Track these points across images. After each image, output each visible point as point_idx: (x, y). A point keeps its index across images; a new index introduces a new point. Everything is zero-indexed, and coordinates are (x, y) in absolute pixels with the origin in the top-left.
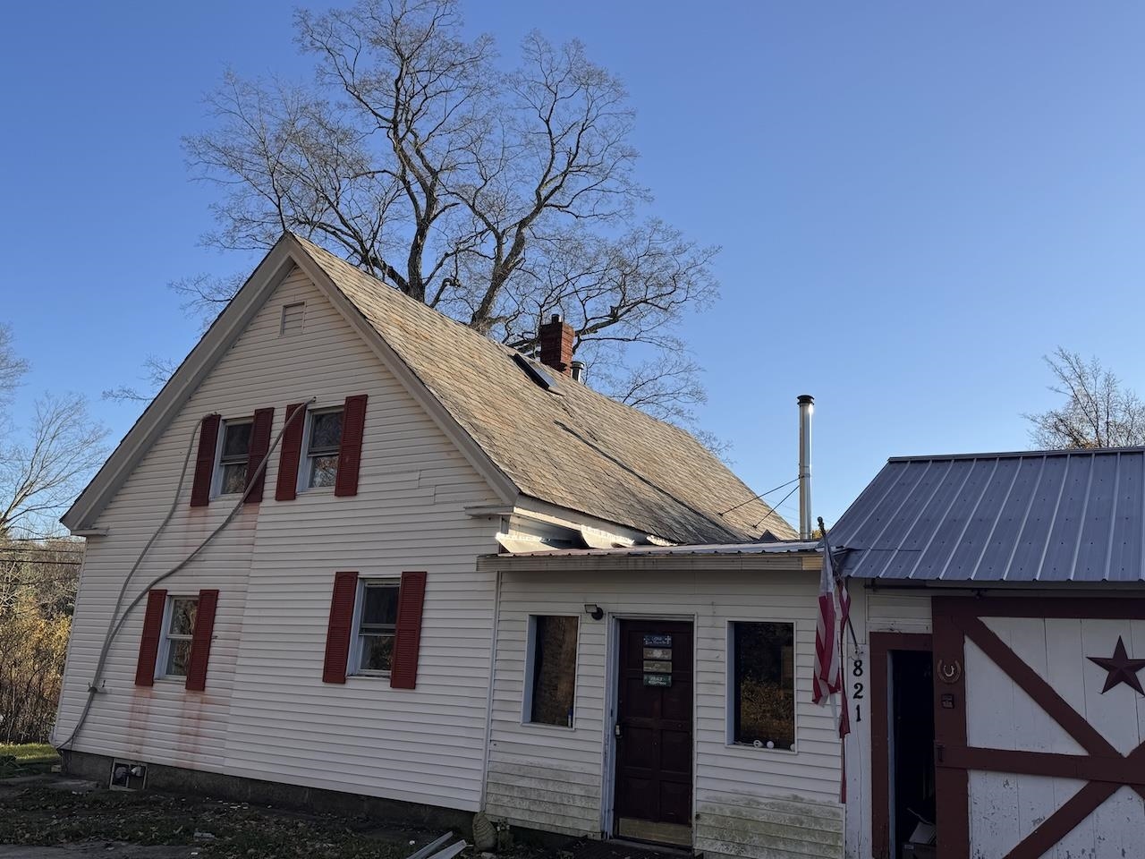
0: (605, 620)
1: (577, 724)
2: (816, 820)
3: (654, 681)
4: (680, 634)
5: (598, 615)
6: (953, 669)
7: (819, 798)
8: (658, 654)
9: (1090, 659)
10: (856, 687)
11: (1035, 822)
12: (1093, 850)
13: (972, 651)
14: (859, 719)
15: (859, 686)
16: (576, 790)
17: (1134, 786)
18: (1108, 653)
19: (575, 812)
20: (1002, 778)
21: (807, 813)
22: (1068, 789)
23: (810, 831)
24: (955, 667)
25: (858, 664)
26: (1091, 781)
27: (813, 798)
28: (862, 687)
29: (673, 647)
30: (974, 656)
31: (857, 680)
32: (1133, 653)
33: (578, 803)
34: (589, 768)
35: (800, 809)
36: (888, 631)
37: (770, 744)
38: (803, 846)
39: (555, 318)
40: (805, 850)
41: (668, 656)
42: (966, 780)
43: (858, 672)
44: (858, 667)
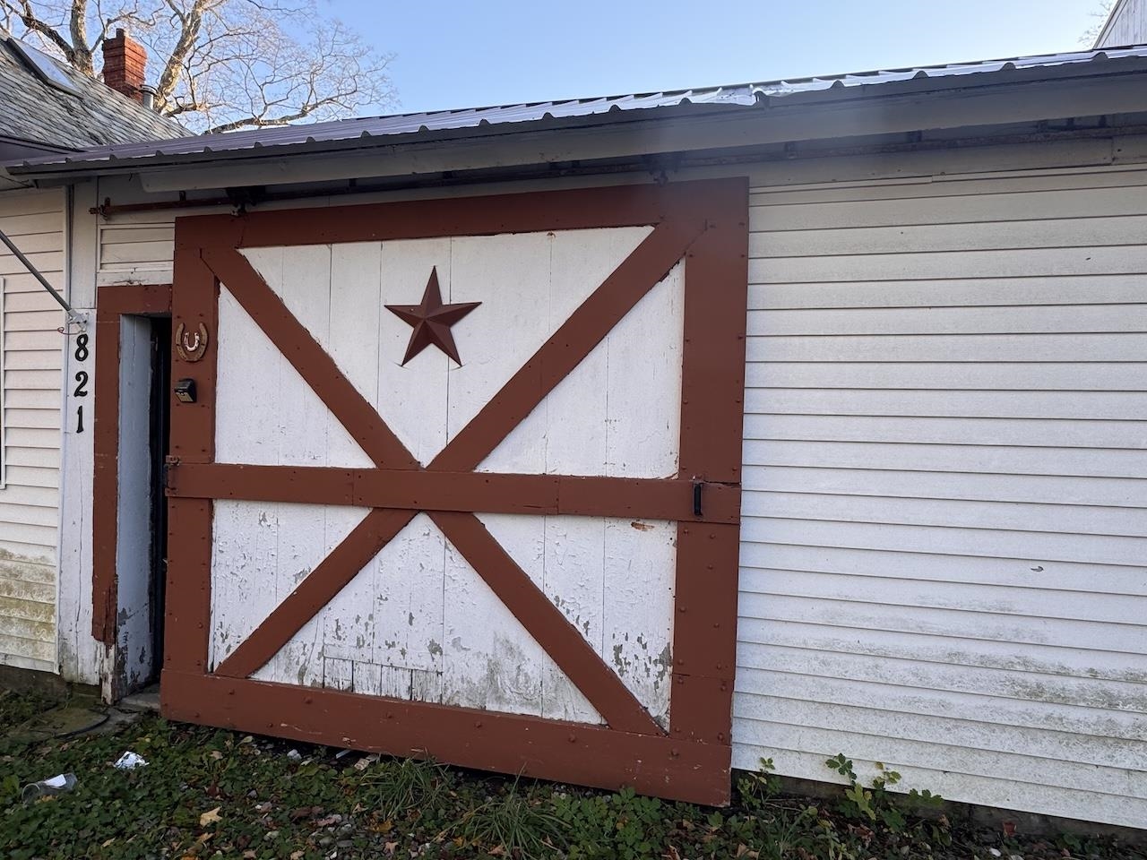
2: (28, 586)
6: (197, 337)
7: (33, 554)
9: (389, 308)
10: (78, 378)
11: (297, 576)
12: (371, 617)
13: (230, 310)
14: (80, 429)
15: (82, 376)
17: (430, 513)
18: (414, 297)
20: (258, 509)
21: (16, 575)
22: (343, 522)
23: (19, 604)
24: (200, 336)
25: (82, 341)
26: (375, 508)
27: (24, 554)
28: (86, 378)
30: (232, 315)
31: (78, 367)
32: (451, 295)
35: (9, 570)
36: (125, 284)
38: (12, 624)
39: (120, 32)
40: (13, 631)
42: (211, 516)
43: (82, 354)
44: (82, 347)
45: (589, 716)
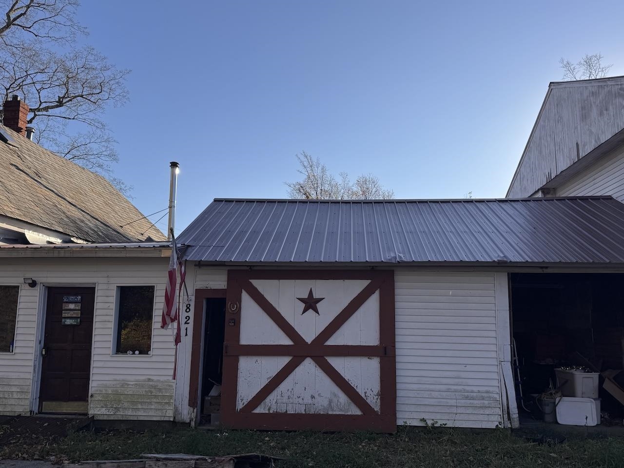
0: (38, 287)
1: (16, 350)
2: (160, 390)
3: (68, 322)
4: (87, 294)
5: (33, 284)
6: (235, 306)
7: (162, 379)
8: (72, 306)
9: (298, 298)
10: (186, 318)
11: (268, 379)
12: (292, 389)
13: (245, 297)
14: (186, 335)
15: (188, 318)
16: (14, 389)
17: (311, 357)
18: (306, 296)
19: (12, 402)
20: (254, 358)
21: (155, 387)
22: (283, 361)
23: (156, 397)
24: (237, 305)
25: (188, 306)
26: (294, 356)
27: (159, 379)
28: (189, 319)
29: (82, 302)
30: (246, 300)
31: (187, 314)
32: (316, 296)
33: (15, 396)
34: (22, 376)
35: (151, 385)
36: (205, 288)
37: (137, 352)
38: (152, 404)
39: (15, 97)
40: (153, 407)
41: (79, 307)
42: (238, 361)
43: (188, 310)
44: (188, 308)
45: (359, 412)
